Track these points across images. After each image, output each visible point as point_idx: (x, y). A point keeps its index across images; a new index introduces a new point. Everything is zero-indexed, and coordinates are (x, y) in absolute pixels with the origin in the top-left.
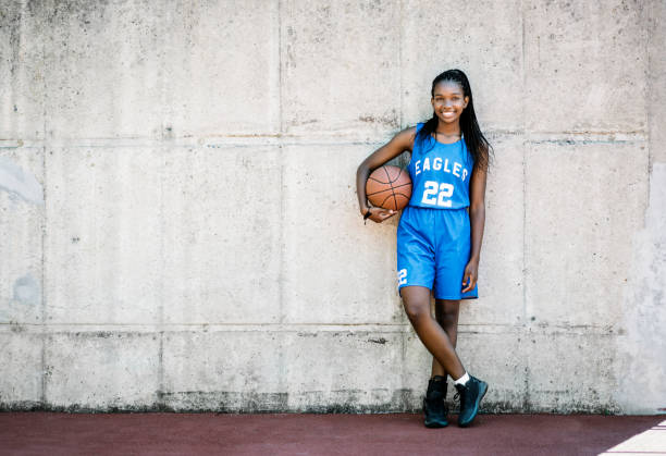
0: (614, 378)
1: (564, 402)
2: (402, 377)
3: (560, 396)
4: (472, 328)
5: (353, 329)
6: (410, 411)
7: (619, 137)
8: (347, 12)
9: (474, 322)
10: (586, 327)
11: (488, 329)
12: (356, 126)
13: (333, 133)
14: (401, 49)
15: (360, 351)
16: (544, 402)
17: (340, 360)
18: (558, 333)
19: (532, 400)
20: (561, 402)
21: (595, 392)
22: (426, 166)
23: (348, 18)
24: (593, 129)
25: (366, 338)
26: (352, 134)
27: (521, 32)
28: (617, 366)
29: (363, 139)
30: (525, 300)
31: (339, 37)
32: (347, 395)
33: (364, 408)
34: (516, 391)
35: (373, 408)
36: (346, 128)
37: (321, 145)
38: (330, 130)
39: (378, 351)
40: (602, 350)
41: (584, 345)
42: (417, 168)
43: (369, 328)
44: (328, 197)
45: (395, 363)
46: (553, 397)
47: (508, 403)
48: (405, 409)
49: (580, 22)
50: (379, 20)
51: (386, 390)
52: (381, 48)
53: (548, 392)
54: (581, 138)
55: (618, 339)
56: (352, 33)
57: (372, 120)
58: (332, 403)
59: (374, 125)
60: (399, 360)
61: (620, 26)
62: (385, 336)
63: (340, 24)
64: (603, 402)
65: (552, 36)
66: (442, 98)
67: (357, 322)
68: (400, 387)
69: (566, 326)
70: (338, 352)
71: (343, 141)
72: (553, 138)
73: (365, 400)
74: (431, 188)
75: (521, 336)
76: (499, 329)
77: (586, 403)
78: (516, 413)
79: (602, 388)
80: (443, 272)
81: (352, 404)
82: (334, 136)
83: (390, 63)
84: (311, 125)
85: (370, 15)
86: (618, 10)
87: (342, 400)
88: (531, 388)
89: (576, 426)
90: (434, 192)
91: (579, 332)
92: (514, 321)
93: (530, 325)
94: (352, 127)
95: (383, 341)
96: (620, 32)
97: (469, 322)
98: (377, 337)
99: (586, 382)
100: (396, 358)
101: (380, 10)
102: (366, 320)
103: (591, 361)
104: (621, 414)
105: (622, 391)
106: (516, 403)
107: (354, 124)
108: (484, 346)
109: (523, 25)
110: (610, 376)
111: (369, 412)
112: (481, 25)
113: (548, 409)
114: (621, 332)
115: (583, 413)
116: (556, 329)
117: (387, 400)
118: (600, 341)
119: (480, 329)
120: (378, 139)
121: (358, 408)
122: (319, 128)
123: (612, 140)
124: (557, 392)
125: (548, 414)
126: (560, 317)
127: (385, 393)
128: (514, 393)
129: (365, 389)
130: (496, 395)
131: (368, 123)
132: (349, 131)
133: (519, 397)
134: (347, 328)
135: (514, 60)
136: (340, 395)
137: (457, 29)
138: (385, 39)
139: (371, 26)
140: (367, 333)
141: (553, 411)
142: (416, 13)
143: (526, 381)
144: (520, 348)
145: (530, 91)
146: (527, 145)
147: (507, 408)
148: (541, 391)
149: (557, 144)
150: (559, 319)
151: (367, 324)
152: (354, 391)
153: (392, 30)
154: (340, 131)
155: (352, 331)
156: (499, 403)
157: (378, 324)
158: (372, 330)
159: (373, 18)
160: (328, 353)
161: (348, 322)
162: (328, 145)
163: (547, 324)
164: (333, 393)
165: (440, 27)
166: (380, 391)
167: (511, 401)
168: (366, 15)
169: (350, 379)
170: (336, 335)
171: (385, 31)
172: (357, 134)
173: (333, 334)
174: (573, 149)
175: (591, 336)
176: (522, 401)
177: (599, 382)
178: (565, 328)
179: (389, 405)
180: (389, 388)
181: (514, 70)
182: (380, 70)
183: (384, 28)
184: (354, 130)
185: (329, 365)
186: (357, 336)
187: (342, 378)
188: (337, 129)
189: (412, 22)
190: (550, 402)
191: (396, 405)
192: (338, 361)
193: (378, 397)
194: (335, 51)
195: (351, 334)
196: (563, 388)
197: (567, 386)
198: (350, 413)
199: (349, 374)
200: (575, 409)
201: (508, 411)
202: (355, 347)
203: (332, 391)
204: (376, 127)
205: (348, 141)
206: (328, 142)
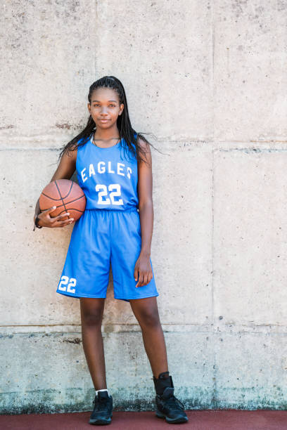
1: (250, 399)
3: (246, 393)
5: (48, 330)
8: (43, 19)
10: (270, 326)
11: (178, 328)
12: (52, 133)
13: (30, 139)
14: (96, 58)
15: (56, 352)
16: (231, 399)
17: (36, 360)
18: (244, 332)
19: (220, 397)
20: (247, 399)
21: (279, 389)
23: (44, 25)
24: (278, 138)
25: (61, 338)
26: (48, 141)
27: (211, 44)
29: (59, 145)
30: (213, 300)
31: (35, 43)
32: (41, 395)
33: (58, 408)
34: (204, 387)
35: (67, 407)
36: (42, 134)
37: (18, 150)
38: (26, 136)
39: (73, 351)
41: (268, 343)
42: (83, 175)
43: (63, 329)
44: (25, 202)
46: (239, 393)
47: (197, 400)
49: (269, 33)
50: (74, 28)
51: (80, 389)
52: (76, 56)
53: (235, 389)
54: (267, 146)
56: (48, 41)
57: (68, 127)
58: (26, 403)
59: (70, 132)
63: (35, 31)
64: (286, 398)
65: (240, 48)
66: (99, 105)
67: (52, 323)
69: (252, 325)
70: (33, 352)
71: (39, 147)
72: (241, 146)
73: (60, 400)
74: (101, 190)
75: (209, 335)
76: (189, 328)
77: (271, 399)
78: (205, 410)
79: (286, 385)
81: (46, 404)
82: (30, 142)
83: (86, 70)
84: (7, 131)
85: (66, 22)
87: (37, 400)
88: (219, 385)
89: (261, 421)
91: (264, 330)
92: (203, 321)
93: (218, 324)
94: (48, 134)
95: (78, 341)
98: (72, 337)
99: (271, 379)
101: (75, 18)
102: (61, 321)
103: (275, 359)
106: (206, 400)
107: (50, 130)
108: (175, 344)
109: (213, 36)
111: (62, 411)
112: (174, 35)
113: (234, 405)
115: (268, 409)
116: (243, 328)
117: (81, 399)
118: (284, 340)
119: (171, 328)
121: (53, 407)
122: (16, 134)
124: (244, 389)
125: (234, 410)
126: (246, 316)
127: (79, 392)
128: (203, 389)
129: (58, 388)
130: (186, 392)
131: (64, 131)
132: (45, 138)
133: (207, 394)
134: (42, 329)
135: (204, 70)
136: (36, 395)
137: (150, 40)
138: (81, 47)
139: (67, 34)
140: (62, 334)
141: (239, 408)
142: (111, 22)
143: (214, 379)
144: (208, 346)
145: (219, 101)
146: (216, 153)
147: (196, 404)
148: (228, 388)
149: (244, 152)
150: (245, 318)
151: (62, 325)
152: (48, 391)
153: (87, 39)
154: (37, 137)
155: (47, 332)
156: (188, 400)
157: (73, 325)
158: (67, 331)
159: (69, 26)
160: (23, 354)
161: (44, 323)
162: (25, 150)
163: (234, 323)
164: (27, 394)
165: (134, 37)
166: (74, 391)
167: (200, 398)
168: (62, 23)
169: (45, 379)
170: (32, 336)
171: (80, 40)
172: (53, 141)
173: (29, 335)
174: (259, 157)
175: (276, 335)
176: (211, 398)
177: (283, 379)
178: (251, 327)
179: (82, 404)
180: (82, 387)
181: (204, 81)
182: (76, 78)
183: (79, 36)
184: (51, 137)
185: (24, 366)
186: (52, 337)
187: (37, 379)
188: (34, 135)
189: (107, 32)
190: (237, 398)
191: (89, 403)
192: (33, 362)
193: (72, 397)
194: (32, 58)
195: (47, 335)
196: (249, 386)
197: (253, 383)
198: (44, 413)
199: (44, 375)
200: (261, 405)
201: (197, 408)
202: (50, 348)
203: (27, 392)
204: (72, 134)
205: (45, 148)
206: (25, 148)
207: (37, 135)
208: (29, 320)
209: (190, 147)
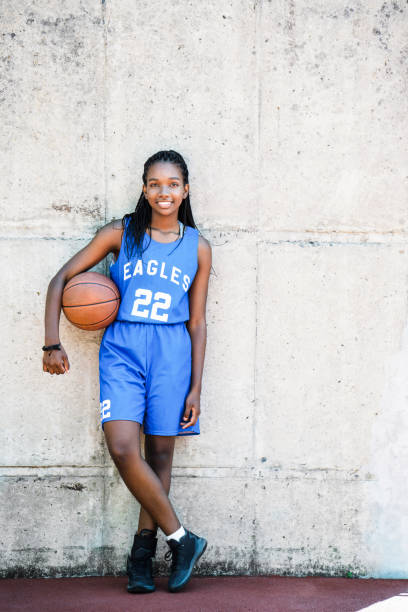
0: (359, 534)
1: (299, 562)
2: (102, 531)
3: (294, 555)
4: (190, 471)
5: (41, 473)
6: (112, 573)
7: (373, 238)
8: (34, 65)
9: (192, 464)
10: (326, 470)
11: (209, 472)
12: (48, 216)
13: (19, 224)
14: (105, 118)
15: (51, 500)
16: (274, 562)
17: (25, 511)
18: (292, 478)
19: (260, 560)
20: (294, 562)
21: (335, 550)
22: (139, 269)
23: (36, 73)
24: (341, 228)
25: (58, 484)
26: (42, 227)
27: (256, 101)
28: (363, 518)
29: (56, 233)
30: (254, 437)
31: (25, 98)
32: (32, 555)
33: (53, 571)
34: (241, 547)
35: (65, 571)
36: (33, 218)
37: (2, 239)
38: (13, 220)
39: (73, 499)
40: (345, 499)
41: (324, 493)
42: (126, 271)
43: (61, 471)
44: (12, 307)
45: (94, 514)
46: (285, 555)
47: (231, 563)
48: (105, 571)
49: (332, 88)
50: (76, 78)
51: (82, 548)
52: (79, 115)
53: (280, 549)
54: (328, 238)
55: (366, 486)
56: (41, 94)
57: (68, 209)
58: (13, 564)
59: (71, 215)
60: (98, 511)
61: (380, 96)
62: (82, 481)
63: (25, 80)
64: (345, 562)
65: (295, 108)
66: (157, 184)
67: (46, 463)
68: (99, 544)
69: (304, 469)
70: (22, 500)
71: (30, 235)
72: (293, 237)
73: (56, 561)
74: (143, 297)
75: (249, 481)
76: (222, 472)
77: (325, 563)
78: (240, 575)
79: (345, 545)
80: (155, 402)
81: (39, 565)
82: (19, 228)
83: (91, 135)
85: (65, 70)
86: (379, 74)
87: (26, 561)
88: (259, 545)
89: (309, 590)
90: (146, 302)
91: (319, 476)
92: (240, 463)
93: (260, 467)
94: (41, 217)
95: (79, 488)
96: (380, 103)
97: (186, 464)
98: (72, 482)
99: (325, 537)
100: (94, 507)
101: (78, 64)
102: (58, 462)
103: (332, 512)
104: (367, 577)
105: (368, 549)
106: (241, 563)
107: (46, 213)
108: (204, 493)
109: (260, 91)
110: (354, 530)
111: (59, 576)
112: (208, 90)
113: (279, 570)
114: (369, 477)
115: (321, 575)
116: (291, 473)
117: (83, 561)
118: (344, 488)
119: (199, 472)
120: (76, 233)
121: (47, 570)
123: (365, 242)
124: (291, 550)
125: (277, 576)
126: (297, 458)
127: (81, 552)
128: (239, 549)
129: (54, 546)
130: (217, 553)
131: (63, 213)
132: (38, 223)
133: (244, 555)
134: (34, 472)
135: (247, 136)
136: (24, 555)
137: (177, 95)
138: (85, 103)
139: (66, 85)
140: (59, 478)
141: (285, 573)
142: (125, 69)
143: (254, 536)
144: (248, 496)
145: (266, 178)
146: (261, 246)
147: (230, 569)
148: (272, 549)
149: (297, 244)
150: (295, 461)
151: (60, 466)
152: (41, 550)
153: (94, 92)
154: (27, 222)
155: (40, 475)
156: (220, 563)
157: (74, 466)
158: (65, 474)
159: (69, 74)
160: (9, 503)
161: (36, 463)
162: (11, 239)
163: (280, 467)
164: (14, 553)
165: (155, 90)
166: (74, 550)
167: (235, 561)
168: (60, 70)
169: (36, 535)
170: (20, 479)
171: (85, 93)
172: (50, 228)
173: (16, 479)
174: (317, 252)
175: (334, 482)
176: (249, 560)
177: (341, 538)
178: (302, 471)
179: (85, 567)
180: (85, 545)
181: (247, 151)
182: (78, 145)
183: (83, 88)
184: (46, 221)
185: (10, 517)
186: (46, 482)
187: (27, 534)
188: (23, 220)
189: (120, 83)
190: (282, 562)
191: (93, 566)
192: (21, 513)
193: (71, 557)
194: (20, 116)
195: (40, 479)
196: (298, 545)
197: (303, 543)
198: (35, 577)
199: (35, 529)
200: (312, 570)
201: (231, 573)
202: (44, 495)
203: (14, 550)
204: (74, 218)
205: (37, 236)
206: (11, 236)
207: (27, 219)
208: (16, 459)
209: (228, 238)
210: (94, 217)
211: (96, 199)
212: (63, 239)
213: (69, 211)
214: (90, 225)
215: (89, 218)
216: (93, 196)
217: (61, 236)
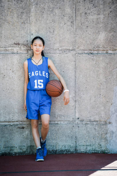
0: (107, 140)
2: (30, 141)
3: (88, 147)
4: (56, 122)
5: (12, 124)
6: (33, 154)
7: (110, 52)
8: (8, 1)
9: (57, 120)
10: (97, 121)
11: (62, 122)
12: (13, 47)
13: (4, 49)
14: (29, 17)
15: (15, 132)
16: (82, 149)
17: (7, 135)
18: (87, 124)
19: (78, 148)
20: (88, 149)
21: (100, 145)
23: (9, 4)
24: (100, 49)
25: (17, 127)
26: (11, 50)
27: (74, 12)
28: (108, 135)
29: (15, 52)
30: (75, 112)
31: (6, 11)
32: (9, 149)
33: (16, 153)
34: (72, 145)
35: (19, 153)
36: (8, 47)
38: (2, 48)
39: (21, 131)
40: (103, 130)
41: (97, 128)
43: (18, 123)
44: (2, 74)
45: (28, 136)
46: (85, 147)
48: (31, 153)
49: (97, 8)
50: (21, 5)
51: (24, 146)
52: (22, 16)
53: (84, 145)
54: (96, 52)
55: (109, 126)
56: (11, 10)
57: (19, 44)
58: (3, 152)
59: (19, 46)
60: (29, 135)
61: (110, 10)
62: (24, 126)
63: (6, 6)
64: (103, 149)
65: (86, 13)
67: (13, 121)
68: (29, 145)
69: (90, 121)
70: (6, 132)
71: (8, 52)
72: (86, 52)
73: (17, 150)
75: (74, 125)
76: (66, 122)
77: (97, 149)
78: (72, 153)
79: (103, 144)
81: (11, 152)
82: (4, 50)
83: (26, 22)
85: (17, 3)
86: (110, 3)
88: (77, 144)
91: (95, 123)
92: (71, 120)
93: (77, 121)
94: (11, 47)
95: (23, 128)
96: (111, 12)
97: (55, 120)
98: (21, 126)
99: (97, 142)
100: (28, 134)
102: (17, 120)
103: (99, 134)
104: (110, 153)
105: (110, 145)
106: (72, 150)
107: (12, 45)
108: (61, 129)
109: (75, 9)
110: (106, 139)
111: (17, 155)
112: (60, 8)
113: (83, 152)
114: (110, 123)
115: (96, 153)
116: (87, 122)
117: (24, 150)
118: (102, 127)
119: (59, 123)
120: (21, 51)
121: (14, 153)
123: (107, 53)
124: (87, 146)
125: (83, 153)
127: (24, 147)
129: (16, 146)
130: (65, 147)
131: (17, 46)
132: (10, 48)
133: (73, 147)
134: (9, 123)
135: (72, 22)
136: (7, 149)
137: (51, 10)
138: (24, 13)
139: (18, 7)
140: (17, 125)
141: (85, 152)
142: (35, 3)
143: (76, 142)
144: (74, 129)
145: (78, 34)
146: (76, 55)
147: (69, 152)
148: (81, 145)
149: (87, 54)
150: (88, 119)
151: (17, 121)
152: (12, 147)
153: (26, 9)
154: (6, 48)
155: (11, 124)
156: (66, 150)
157: (21, 121)
158: (19, 124)
159: (19, 4)
160: (2, 133)
161: (10, 121)
162: (2, 53)
163: (83, 120)
164: (4, 148)
165: (44, 9)
166: (22, 147)
167: (70, 149)
168: (16, 3)
169: (10, 142)
170: (5, 126)
171: (23, 10)
172: (13, 50)
173: (4, 125)
174: (93, 56)
175: (99, 125)
176: (75, 149)
177: (102, 142)
178: (90, 122)
179: (25, 152)
180: (25, 145)
181: (72, 26)
182: (22, 25)
183: (23, 8)
185: (2, 137)
186: (13, 126)
187: (8, 142)
188: (5, 48)
189: (34, 7)
190: (84, 149)
191: (28, 152)
192: (6, 136)
193: (21, 149)
194: (4, 17)
195: (11, 125)
196: (89, 144)
197: (90, 143)
198: (10, 155)
199: (10, 141)
200: (93, 151)
201: (69, 153)
202: (13, 130)
203: (3, 147)
204: (21, 47)
205: (10, 52)
206: (2, 52)
207: (7, 47)
208: (4, 120)
209: (66, 52)
210: (27, 46)
211: (27, 41)
212: (17, 53)
213: (19, 45)
214: (25, 49)
215: (25, 47)
216: (26, 40)
217: (17, 52)
